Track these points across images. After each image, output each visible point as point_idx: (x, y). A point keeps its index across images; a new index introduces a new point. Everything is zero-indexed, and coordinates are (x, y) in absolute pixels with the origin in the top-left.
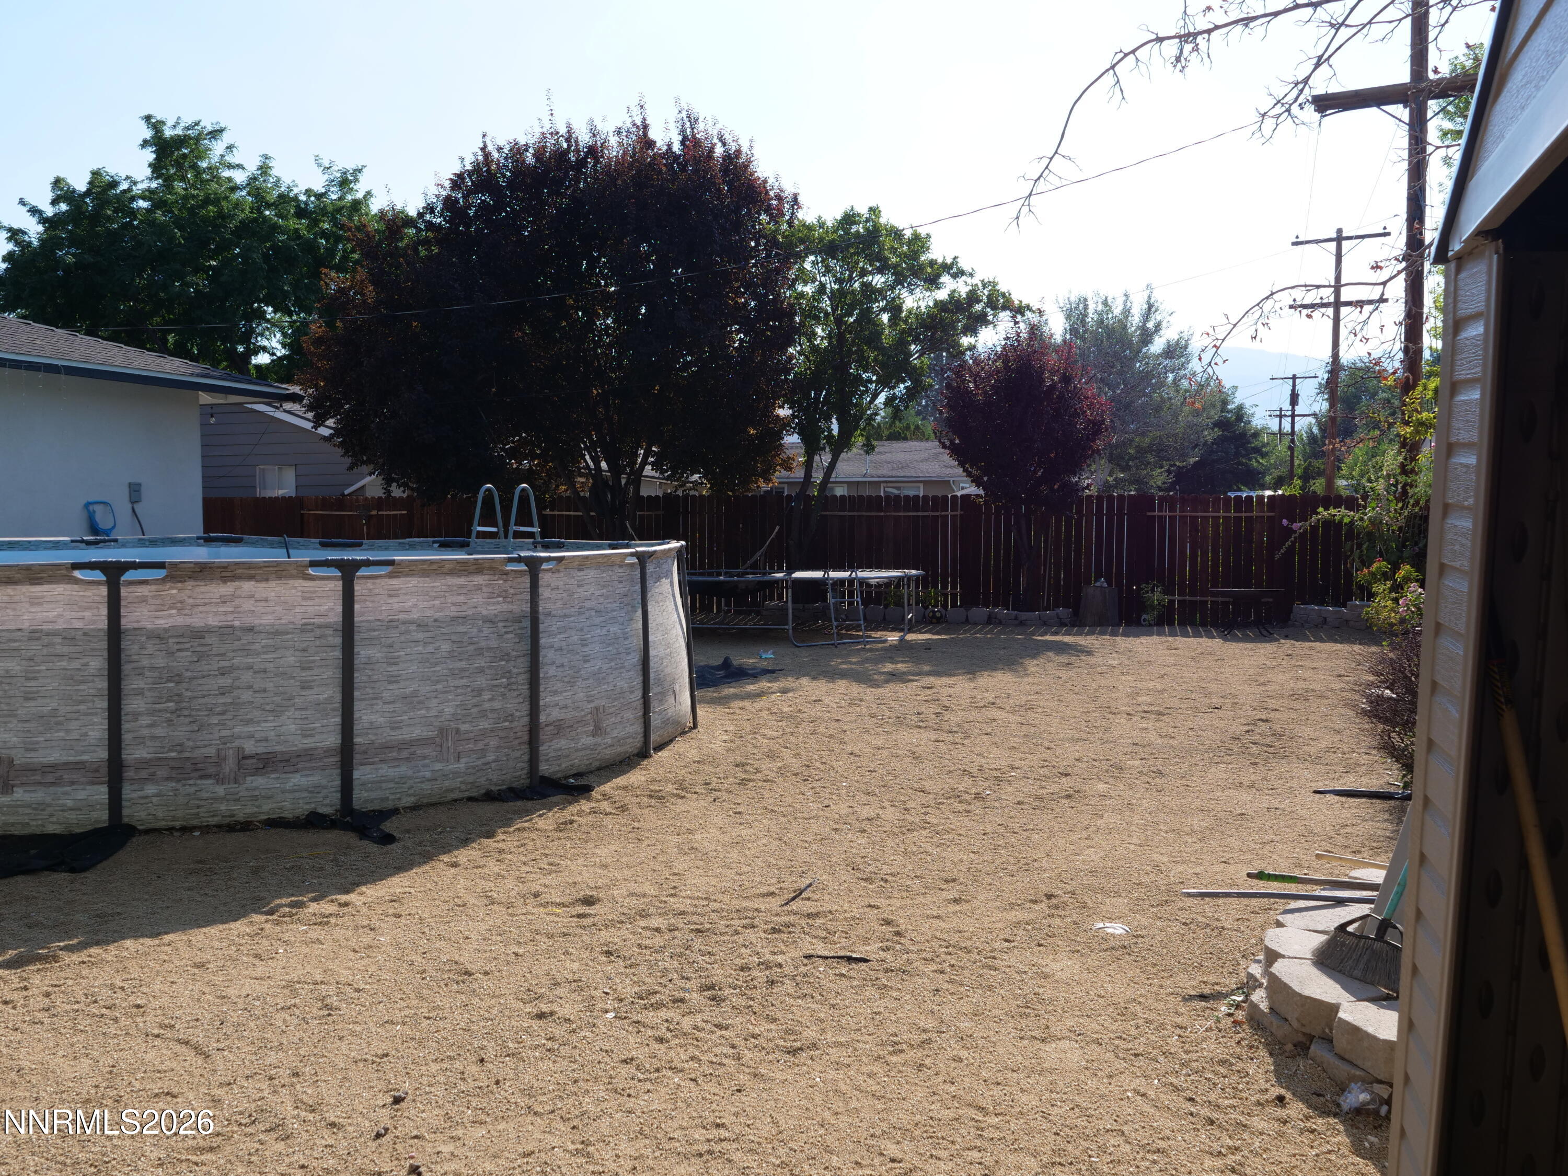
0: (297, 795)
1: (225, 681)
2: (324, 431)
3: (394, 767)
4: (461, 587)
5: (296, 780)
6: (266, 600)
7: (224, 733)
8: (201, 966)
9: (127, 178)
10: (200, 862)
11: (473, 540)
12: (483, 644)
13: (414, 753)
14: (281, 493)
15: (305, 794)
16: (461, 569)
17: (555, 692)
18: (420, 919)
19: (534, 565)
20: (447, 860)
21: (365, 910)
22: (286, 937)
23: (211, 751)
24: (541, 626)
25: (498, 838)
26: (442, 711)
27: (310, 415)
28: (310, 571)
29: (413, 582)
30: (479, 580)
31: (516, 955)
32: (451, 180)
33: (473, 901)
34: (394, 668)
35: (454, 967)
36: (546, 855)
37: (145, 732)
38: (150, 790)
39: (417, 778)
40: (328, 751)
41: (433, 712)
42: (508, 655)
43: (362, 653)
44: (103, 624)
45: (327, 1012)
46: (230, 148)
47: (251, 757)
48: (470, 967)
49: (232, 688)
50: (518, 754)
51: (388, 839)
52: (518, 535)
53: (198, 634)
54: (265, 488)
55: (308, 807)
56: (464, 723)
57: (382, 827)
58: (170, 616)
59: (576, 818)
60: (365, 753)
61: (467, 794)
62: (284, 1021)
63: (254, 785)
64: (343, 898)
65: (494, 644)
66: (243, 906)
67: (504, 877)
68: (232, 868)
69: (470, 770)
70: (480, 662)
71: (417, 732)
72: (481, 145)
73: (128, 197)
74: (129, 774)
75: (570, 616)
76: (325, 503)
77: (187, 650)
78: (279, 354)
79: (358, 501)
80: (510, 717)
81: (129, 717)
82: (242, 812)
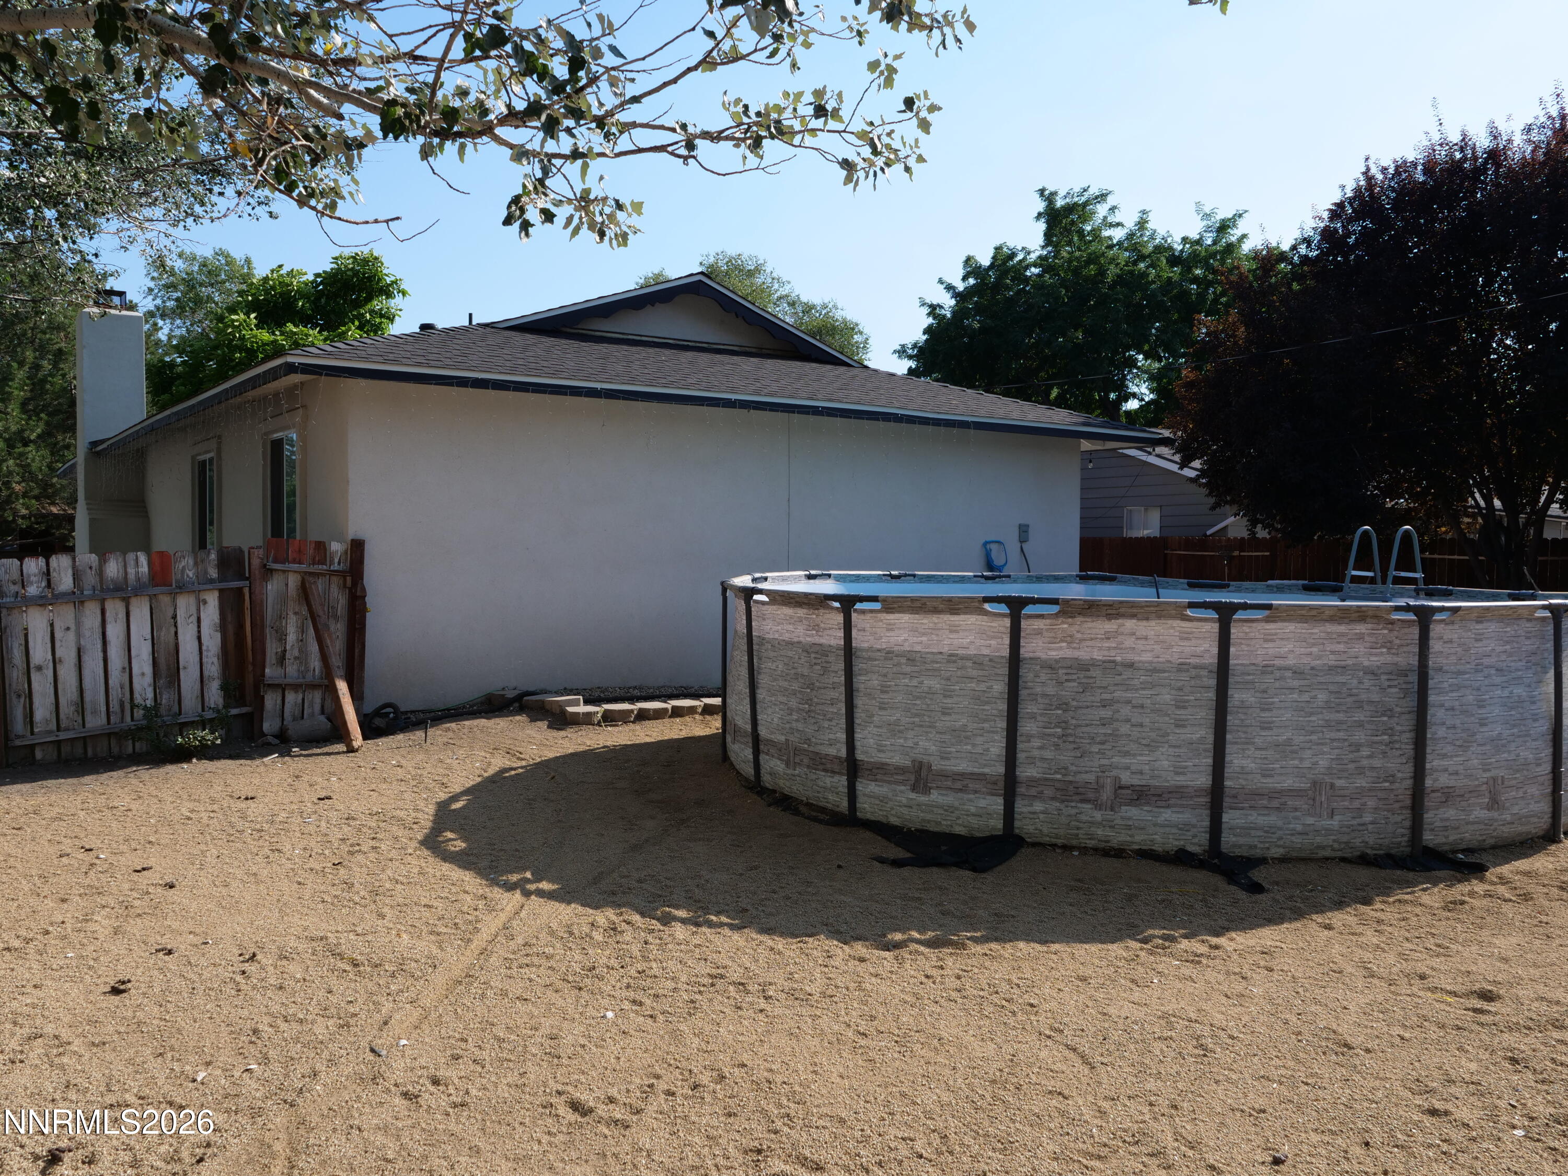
0: (1168, 830)
1: (1106, 713)
2: (1189, 473)
3: (1264, 815)
4: (1342, 635)
5: (1167, 815)
6: (1146, 638)
7: (1103, 762)
8: (1083, 979)
9: (1023, 248)
10: (1079, 880)
11: (1347, 585)
12: (1364, 697)
13: (1285, 804)
14: (1146, 533)
15: (1174, 831)
16: (1343, 616)
17: (1444, 756)
18: (1293, 977)
19: (1424, 616)
20: (1319, 920)
21: (1235, 956)
22: (1160, 968)
23: (1091, 778)
24: (1430, 682)
25: (1376, 907)
26: (1316, 763)
27: (1177, 458)
28: (1189, 612)
29: (1290, 627)
30: (1361, 628)
31: (1402, 1038)
32: (1330, 210)
33: (1350, 969)
34: (1267, 714)
35: (1332, 1036)
36: (1433, 935)
37: (1036, 753)
38: (1038, 806)
39: (1288, 829)
40: (1199, 791)
41: (1307, 764)
42: (1391, 710)
43: (1236, 696)
44: (1006, 652)
45: (1202, 1052)
46: (1113, 209)
47: (1127, 788)
48: (1349, 1040)
49: (1112, 720)
50: (1399, 818)
51: (1256, 888)
52: (1398, 581)
53: (1084, 666)
54: (1131, 528)
55: (1177, 843)
56: (1339, 778)
57: (1249, 874)
58: (1061, 648)
59: (1467, 899)
60: (1235, 797)
61: (1339, 854)
62: (1162, 1051)
63: (1128, 814)
64: (1214, 940)
65: (1375, 697)
66: (1119, 930)
67: (1384, 951)
68: (1108, 891)
69: (1345, 829)
70: (1359, 716)
71: (1288, 783)
72: (1364, 170)
73: (1024, 265)
74: (1021, 790)
75: (1465, 673)
76: (1188, 543)
77: (1074, 680)
78: (1147, 399)
79: (1222, 542)
80: (1391, 778)
81: (1023, 738)
82: (1117, 838)
